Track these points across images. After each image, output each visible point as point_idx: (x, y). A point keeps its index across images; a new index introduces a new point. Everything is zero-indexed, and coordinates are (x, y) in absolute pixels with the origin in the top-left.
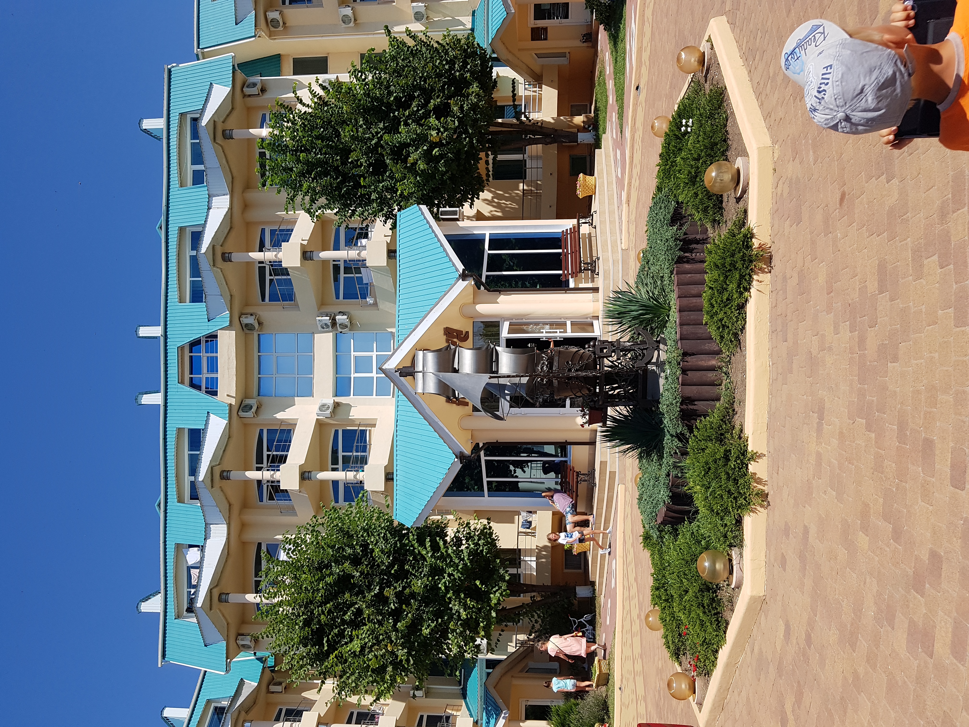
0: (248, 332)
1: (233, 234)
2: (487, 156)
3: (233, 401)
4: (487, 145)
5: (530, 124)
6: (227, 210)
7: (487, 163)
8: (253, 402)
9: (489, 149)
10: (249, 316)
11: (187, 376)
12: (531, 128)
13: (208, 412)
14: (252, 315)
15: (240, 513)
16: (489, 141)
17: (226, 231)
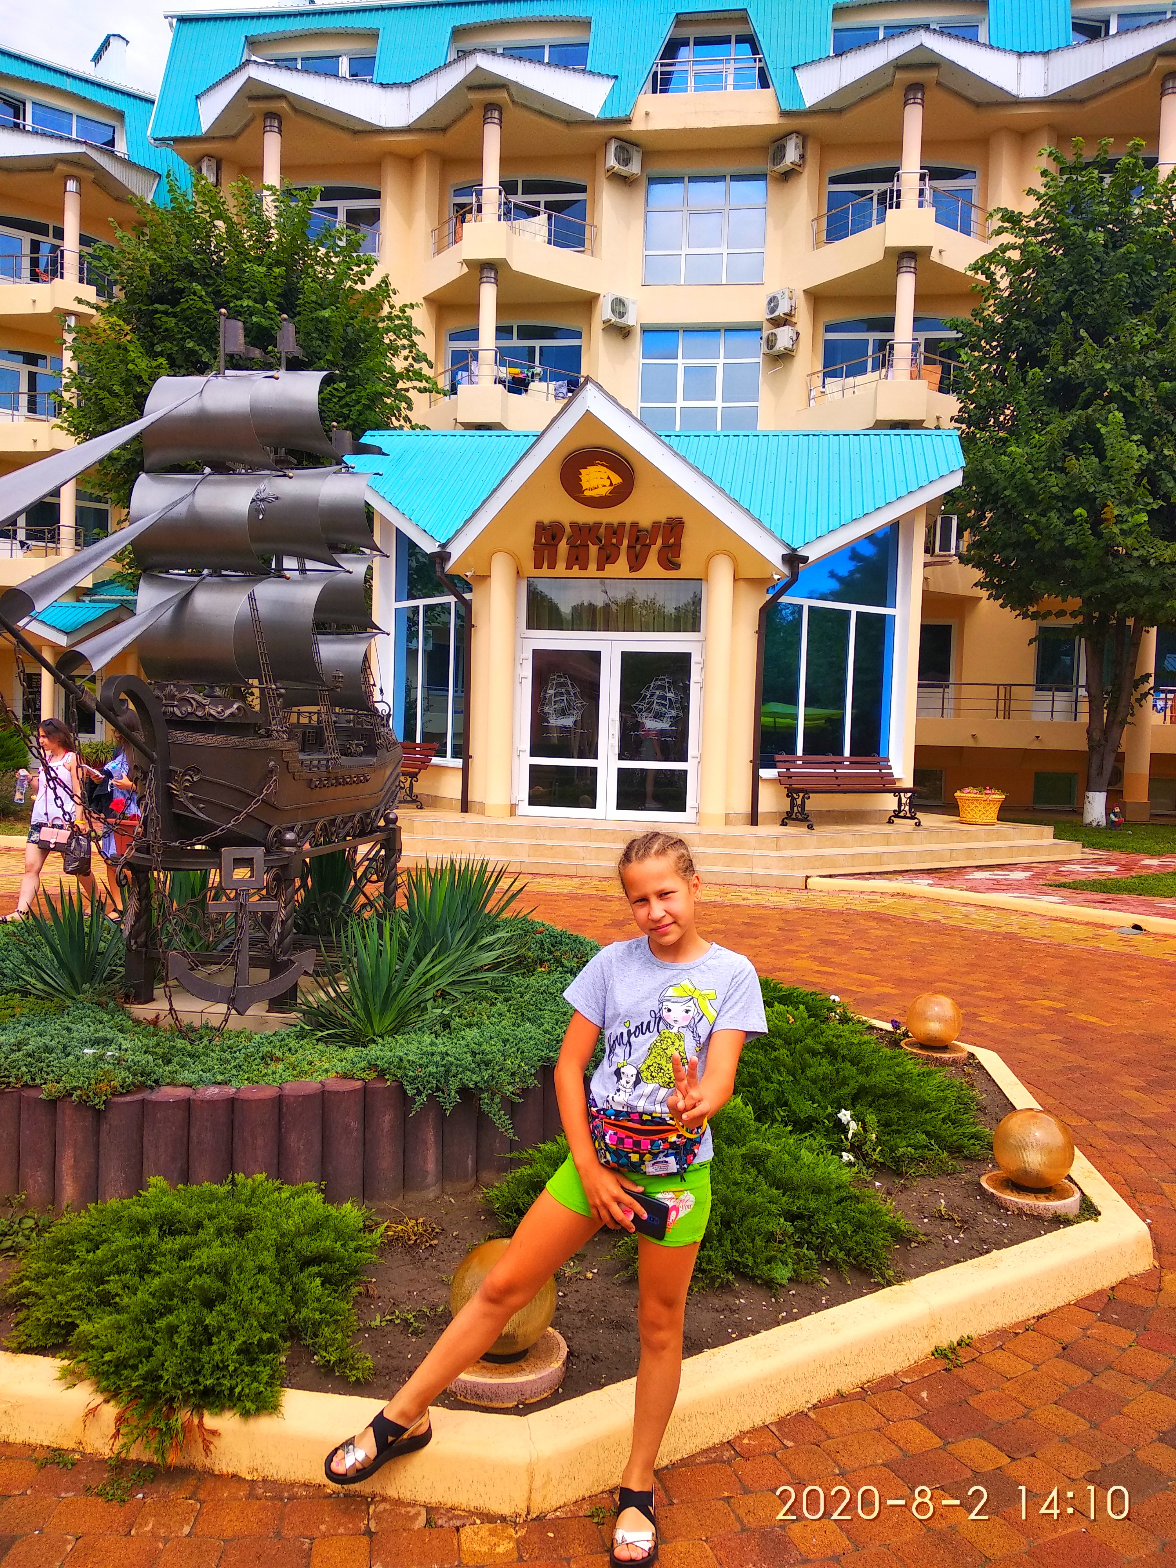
0: (771, 152)
1: (967, 110)
2: (1074, 615)
3: (638, 125)
4: (1097, 615)
5: (1133, 700)
6: (1014, 92)
7: (1061, 613)
8: (635, 168)
9: (1089, 617)
10: (800, 151)
11: (692, 33)
12: (1123, 703)
13: (616, 77)
14: (802, 157)
15: (432, 153)
16: (1103, 618)
17: (970, 93)
